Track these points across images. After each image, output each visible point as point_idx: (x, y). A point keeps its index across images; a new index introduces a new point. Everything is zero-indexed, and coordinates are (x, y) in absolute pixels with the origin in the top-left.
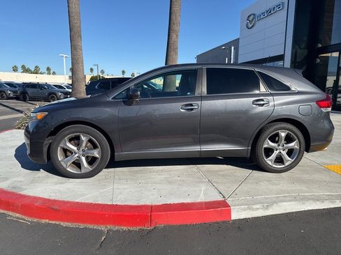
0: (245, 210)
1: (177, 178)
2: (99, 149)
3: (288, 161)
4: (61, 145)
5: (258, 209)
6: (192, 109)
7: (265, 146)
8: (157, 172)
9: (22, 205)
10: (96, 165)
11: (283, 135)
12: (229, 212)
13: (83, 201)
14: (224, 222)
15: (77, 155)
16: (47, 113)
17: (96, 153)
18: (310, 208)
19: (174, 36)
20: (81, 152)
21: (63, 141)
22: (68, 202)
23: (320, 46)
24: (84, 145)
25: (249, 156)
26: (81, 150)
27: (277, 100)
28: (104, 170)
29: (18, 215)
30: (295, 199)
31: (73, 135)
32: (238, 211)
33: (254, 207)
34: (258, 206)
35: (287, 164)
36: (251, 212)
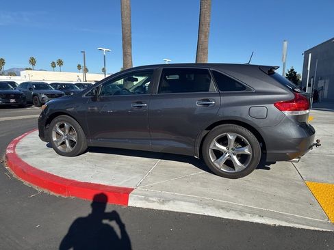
2: (76, 136)
4: (55, 130)
5: (154, 202)
6: (141, 107)
7: (212, 147)
10: (74, 147)
11: (232, 137)
15: (64, 138)
16: (46, 106)
17: (74, 139)
18: (210, 215)
21: (55, 127)
22: (34, 169)
24: (67, 131)
26: (65, 134)
33: (150, 199)
34: (154, 199)
35: (238, 170)
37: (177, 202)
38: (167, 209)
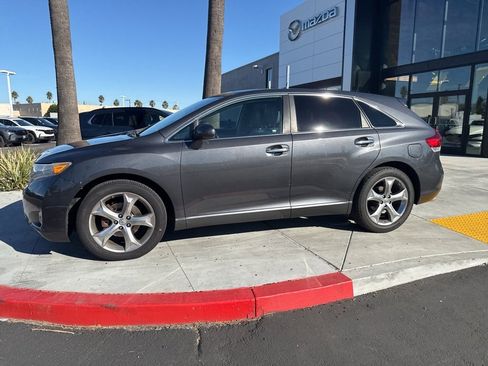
0: (368, 282)
1: (262, 248)
2: (153, 215)
3: (396, 216)
4: (95, 212)
5: (383, 279)
6: (281, 153)
7: (370, 198)
8: (231, 242)
9: (53, 307)
10: (147, 238)
11: (390, 182)
12: (350, 287)
13: (149, 292)
14: (346, 301)
15: (118, 225)
16: (70, 164)
17: (148, 221)
18: (437, 273)
19: (215, 48)
20: (125, 221)
21: (97, 206)
22: (127, 296)
23: (385, 67)
24: (130, 209)
25: (349, 212)
26: (124, 217)
27: (384, 138)
28: (160, 245)
29: (45, 323)
30: (419, 263)
31: (112, 195)
32: (360, 285)
33: (378, 277)
34: (382, 276)
35: (394, 220)
36: (376, 284)
37: (406, 270)
38: (400, 283)
